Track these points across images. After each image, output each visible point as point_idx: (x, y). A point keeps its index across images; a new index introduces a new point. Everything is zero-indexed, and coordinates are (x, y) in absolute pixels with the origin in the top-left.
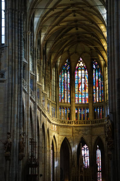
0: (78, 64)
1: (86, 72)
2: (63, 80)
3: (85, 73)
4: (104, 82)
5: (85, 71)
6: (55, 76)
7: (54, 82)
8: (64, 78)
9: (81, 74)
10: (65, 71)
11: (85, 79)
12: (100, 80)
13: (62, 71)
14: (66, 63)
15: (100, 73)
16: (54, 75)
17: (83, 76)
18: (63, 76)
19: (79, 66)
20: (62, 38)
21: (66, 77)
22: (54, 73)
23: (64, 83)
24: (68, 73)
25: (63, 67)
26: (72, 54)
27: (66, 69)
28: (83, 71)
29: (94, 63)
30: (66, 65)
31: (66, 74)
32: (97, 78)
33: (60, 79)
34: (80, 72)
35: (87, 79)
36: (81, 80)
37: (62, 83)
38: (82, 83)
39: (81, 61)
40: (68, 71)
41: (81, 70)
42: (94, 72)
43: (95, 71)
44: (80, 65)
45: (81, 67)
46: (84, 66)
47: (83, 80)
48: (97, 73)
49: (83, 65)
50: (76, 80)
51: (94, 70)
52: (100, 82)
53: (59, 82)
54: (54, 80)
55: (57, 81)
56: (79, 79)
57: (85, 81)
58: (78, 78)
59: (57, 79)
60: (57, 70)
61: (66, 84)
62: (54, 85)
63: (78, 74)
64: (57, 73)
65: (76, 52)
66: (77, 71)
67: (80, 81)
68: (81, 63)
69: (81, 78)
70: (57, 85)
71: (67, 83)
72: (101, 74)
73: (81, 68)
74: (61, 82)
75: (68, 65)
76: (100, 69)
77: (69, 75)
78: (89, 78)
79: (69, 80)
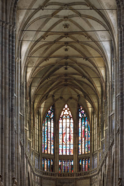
0: (63, 112)
1: (72, 121)
2: (47, 130)
3: (70, 123)
4: (92, 132)
5: (70, 120)
6: (38, 124)
7: (37, 130)
8: (48, 126)
9: (66, 123)
10: (49, 119)
11: (70, 129)
12: (86, 130)
13: (45, 119)
14: (50, 110)
15: (86, 123)
16: (36, 123)
17: (68, 126)
18: (46, 124)
19: (64, 115)
20: (49, 79)
21: (49, 125)
22: (36, 121)
23: (47, 132)
24: (52, 121)
25: (47, 115)
26: (57, 100)
27: (50, 117)
28: (68, 120)
29: (80, 111)
30: (50, 112)
31: (49, 123)
32: (83, 128)
33: (43, 128)
34: (64, 121)
35: (72, 129)
36: (66, 129)
37: (46, 133)
38: (67, 133)
39: (66, 109)
40: (52, 119)
41: (66, 118)
42: (80, 121)
43: (82, 120)
44: (65, 113)
45: (66, 115)
46: (69, 115)
47: (68, 129)
48: (83, 123)
49: (68, 113)
50: (60, 130)
51: (80, 119)
52: (87, 132)
53: (42, 131)
54: (36, 128)
55: (40, 130)
56: (64, 129)
57: (70, 131)
58: (62, 128)
59: (40, 127)
60: (40, 117)
61: (49, 134)
62: (36, 134)
63: (62, 123)
64: (40, 120)
65: (61, 98)
66: (61, 120)
67: (65, 131)
68: (66, 111)
69: (65, 127)
70: (40, 133)
71: (50, 132)
72: (88, 123)
73: (66, 117)
74: (44, 131)
75: (51, 113)
76: (86, 118)
77: (52, 124)
78: (74, 128)
79: (52, 129)
